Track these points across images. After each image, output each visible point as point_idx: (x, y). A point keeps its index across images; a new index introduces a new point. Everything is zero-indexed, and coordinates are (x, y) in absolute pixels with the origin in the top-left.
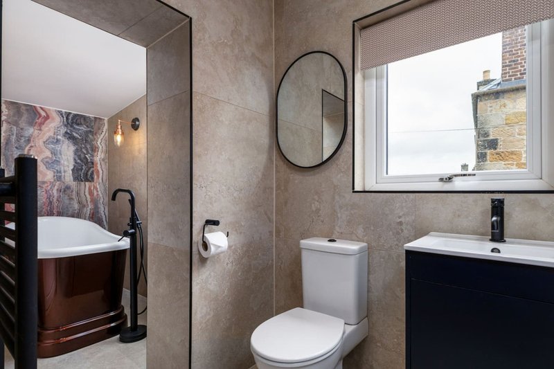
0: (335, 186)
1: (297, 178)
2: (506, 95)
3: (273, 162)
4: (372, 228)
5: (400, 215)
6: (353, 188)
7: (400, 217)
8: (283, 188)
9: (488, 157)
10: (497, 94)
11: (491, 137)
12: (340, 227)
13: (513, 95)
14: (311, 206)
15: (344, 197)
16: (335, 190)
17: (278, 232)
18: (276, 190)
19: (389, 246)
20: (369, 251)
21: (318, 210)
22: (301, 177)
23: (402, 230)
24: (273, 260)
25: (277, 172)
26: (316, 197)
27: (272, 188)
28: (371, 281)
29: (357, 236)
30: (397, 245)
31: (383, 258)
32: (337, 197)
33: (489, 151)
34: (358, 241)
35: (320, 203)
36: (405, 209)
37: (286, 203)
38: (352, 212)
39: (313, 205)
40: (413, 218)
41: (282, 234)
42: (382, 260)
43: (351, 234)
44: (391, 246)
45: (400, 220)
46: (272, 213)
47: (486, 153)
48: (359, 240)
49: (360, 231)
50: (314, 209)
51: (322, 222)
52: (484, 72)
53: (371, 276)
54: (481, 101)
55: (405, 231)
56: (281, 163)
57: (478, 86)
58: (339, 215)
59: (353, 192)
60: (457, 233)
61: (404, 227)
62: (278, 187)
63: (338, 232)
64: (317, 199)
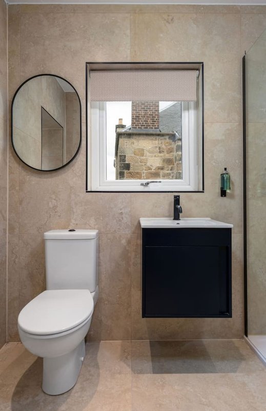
0: (71, 187)
1: (34, 180)
2: (134, 137)
3: (7, 163)
4: (102, 219)
5: (122, 207)
6: (87, 189)
7: (121, 209)
8: (17, 188)
9: (125, 175)
10: (129, 135)
11: (127, 162)
12: (75, 220)
13: (137, 137)
14: (48, 204)
15: (79, 196)
16: (71, 190)
17: (12, 229)
18: (10, 190)
19: (114, 230)
20: (99, 236)
21: (55, 207)
22: (39, 179)
23: (122, 218)
24: (6, 257)
25: (11, 173)
26: (53, 197)
27: (6, 188)
28: (101, 258)
29: (90, 226)
30: (119, 229)
31: (110, 239)
32: (73, 196)
33: (125, 171)
34: (90, 229)
35: (57, 201)
36: (124, 204)
37: (21, 202)
38: (86, 207)
39: (50, 203)
40: (129, 209)
41: (17, 231)
42: (109, 241)
43: (85, 224)
44: (115, 231)
45: (121, 211)
46: (6, 212)
47: (124, 172)
48: (92, 228)
49: (92, 221)
50: (51, 206)
51: (59, 216)
52: (120, 119)
53: (101, 254)
54: (121, 138)
55: (125, 219)
56: (16, 165)
57: (116, 128)
58: (75, 210)
59: (87, 192)
60: (155, 217)
61: (124, 216)
62: (12, 187)
63: (74, 224)
64: (54, 198)
